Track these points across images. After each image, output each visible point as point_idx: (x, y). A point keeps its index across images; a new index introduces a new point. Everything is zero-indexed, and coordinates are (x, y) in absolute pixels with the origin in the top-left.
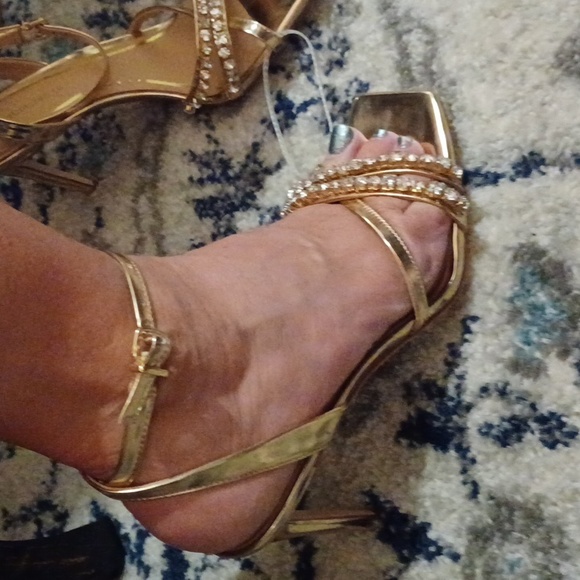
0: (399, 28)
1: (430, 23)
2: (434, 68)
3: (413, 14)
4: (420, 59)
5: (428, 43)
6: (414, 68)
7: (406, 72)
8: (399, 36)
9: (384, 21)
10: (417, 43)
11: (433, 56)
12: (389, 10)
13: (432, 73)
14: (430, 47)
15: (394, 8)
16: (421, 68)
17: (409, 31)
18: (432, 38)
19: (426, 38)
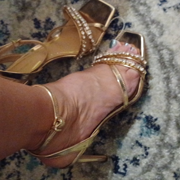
0: (158, 48)
1: (171, 48)
2: (174, 63)
3: (163, 44)
4: (168, 60)
5: (170, 54)
6: (166, 63)
7: (163, 64)
8: (159, 51)
9: (152, 46)
10: (166, 54)
11: (173, 59)
12: (154, 42)
13: (173, 65)
14: (171, 56)
15: (155, 41)
16: (169, 63)
17: (162, 50)
18: (172, 53)
19: (169, 52)
